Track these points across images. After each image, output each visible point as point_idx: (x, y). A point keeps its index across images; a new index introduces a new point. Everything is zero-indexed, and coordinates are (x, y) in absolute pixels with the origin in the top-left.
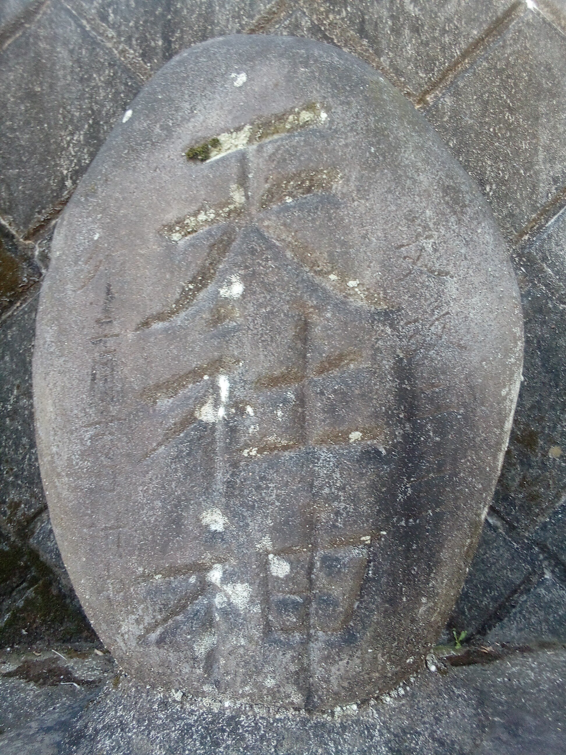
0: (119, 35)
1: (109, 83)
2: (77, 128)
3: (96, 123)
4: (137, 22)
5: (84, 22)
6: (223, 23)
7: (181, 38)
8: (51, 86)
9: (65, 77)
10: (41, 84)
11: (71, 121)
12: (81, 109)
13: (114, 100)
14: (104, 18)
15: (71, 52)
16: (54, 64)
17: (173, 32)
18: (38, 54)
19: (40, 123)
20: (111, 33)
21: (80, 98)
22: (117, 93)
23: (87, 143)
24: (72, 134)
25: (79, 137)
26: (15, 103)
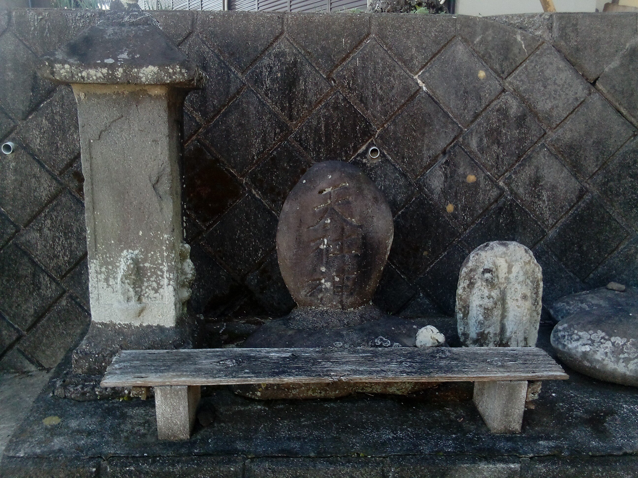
0: (273, 102)
1: (269, 120)
2: (258, 137)
3: (265, 136)
4: (279, 97)
5: (259, 95)
6: (310, 97)
7: (295, 103)
8: (248, 121)
9: (253, 117)
10: (244, 120)
11: (256, 134)
12: (259, 130)
13: (271, 126)
14: (267, 95)
15: (255, 108)
16: (249, 112)
17: (292, 101)
18: (243, 109)
19: (245, 135)
20: (270, 101)
21: (259, 126)
22: (272, 124)
23: (262, 143)
24: (256, 139)
25: (259, 140)
26: (235, 127)
